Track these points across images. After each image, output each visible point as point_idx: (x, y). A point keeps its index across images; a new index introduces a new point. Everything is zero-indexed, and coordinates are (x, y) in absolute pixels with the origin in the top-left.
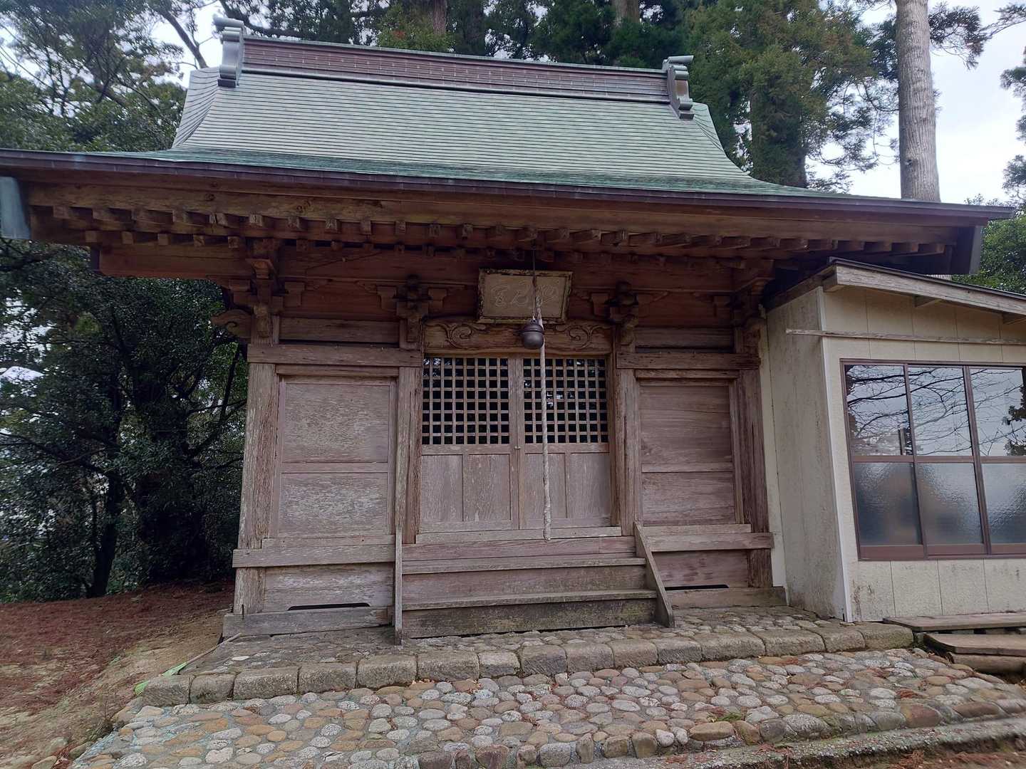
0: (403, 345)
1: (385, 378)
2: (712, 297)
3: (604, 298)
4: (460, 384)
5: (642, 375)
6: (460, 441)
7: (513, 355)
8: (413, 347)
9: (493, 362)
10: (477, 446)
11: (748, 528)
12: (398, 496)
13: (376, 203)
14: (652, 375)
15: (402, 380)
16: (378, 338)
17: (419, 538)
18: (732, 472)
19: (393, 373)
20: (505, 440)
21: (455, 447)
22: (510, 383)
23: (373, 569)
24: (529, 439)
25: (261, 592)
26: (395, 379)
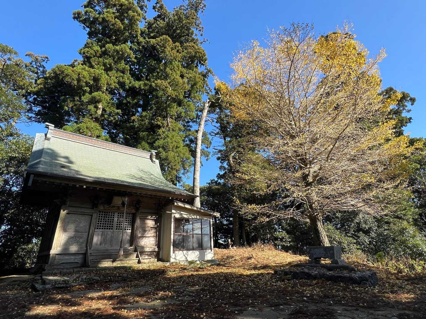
0: (94, 209)
1: (89, 215)
3: (135, 202)
5: (141, 217)
6: (102, 229)
7: (116, 212)
8: (97, 209)
9: (112, 213)
10: (106, 230)
11: (156, 247)
12: (89, 239)
13: (100, 185)
14: (143, 217)
15: (93, 216)
16: (90, 207)
17: (92, 249)
18: (155, 237)
19: (92, 214)
20: (112, 229)
22: (114, 217)
23: (80, 255)
24: (117, 229)
25: (55, 259)
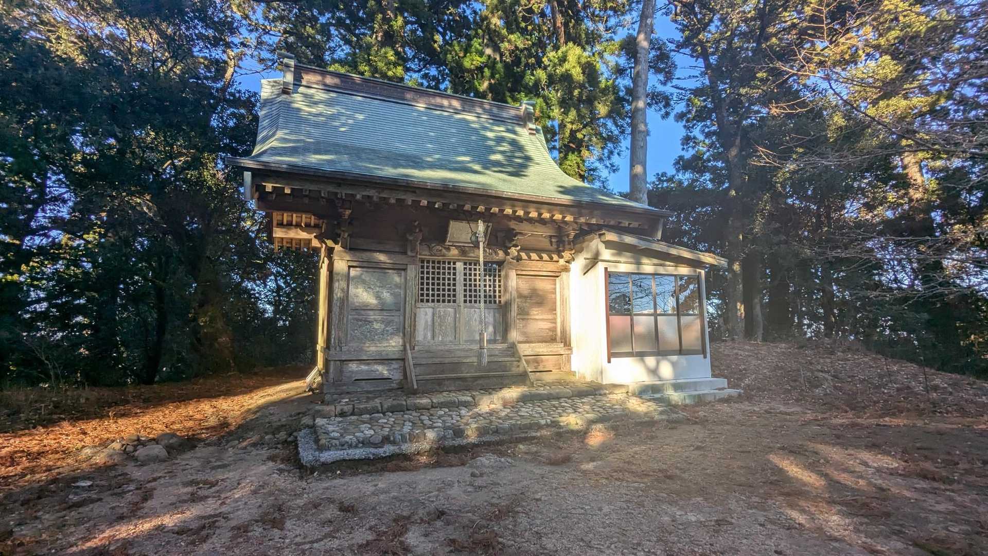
0: (409, 253)
1: (401, 269)
2: (551, 237)
4: (433, 273)
5: (519, 273)
6: (433, 301)
7: (459, 260)
8: (413, 254)
9: (449, 263)
10: (441, 304)
11: (562, 345)
12: (407, 327)
14: (524, 273)
15: (409, 271)
16: (397, 249)
17: (416, 348)
18: (555, 319)
19: (404, 267)
20: (454, 301)
21: (430, 304)
22: (457, 274)
23: (395, 362)
24: (465, 301)
25: (341, 372)
26: (405, 270)
